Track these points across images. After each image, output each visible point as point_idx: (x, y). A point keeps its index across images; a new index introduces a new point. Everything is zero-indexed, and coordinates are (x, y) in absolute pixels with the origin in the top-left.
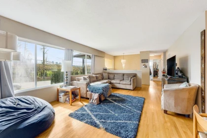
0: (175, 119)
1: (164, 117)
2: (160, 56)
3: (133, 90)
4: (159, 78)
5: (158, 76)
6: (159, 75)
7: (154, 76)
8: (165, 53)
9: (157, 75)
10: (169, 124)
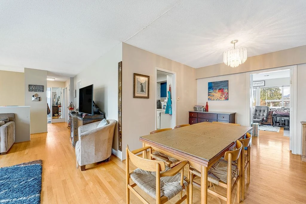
0: (96, 171)
1: (82, 178)
2: (64, 83)
3: (7, 153)
4: (61, 117)
5: (59, 116)
6: (61, 113)
7: (53, 115)
8: (73, 79)
9: (58, 113)
10: (91, 184)
